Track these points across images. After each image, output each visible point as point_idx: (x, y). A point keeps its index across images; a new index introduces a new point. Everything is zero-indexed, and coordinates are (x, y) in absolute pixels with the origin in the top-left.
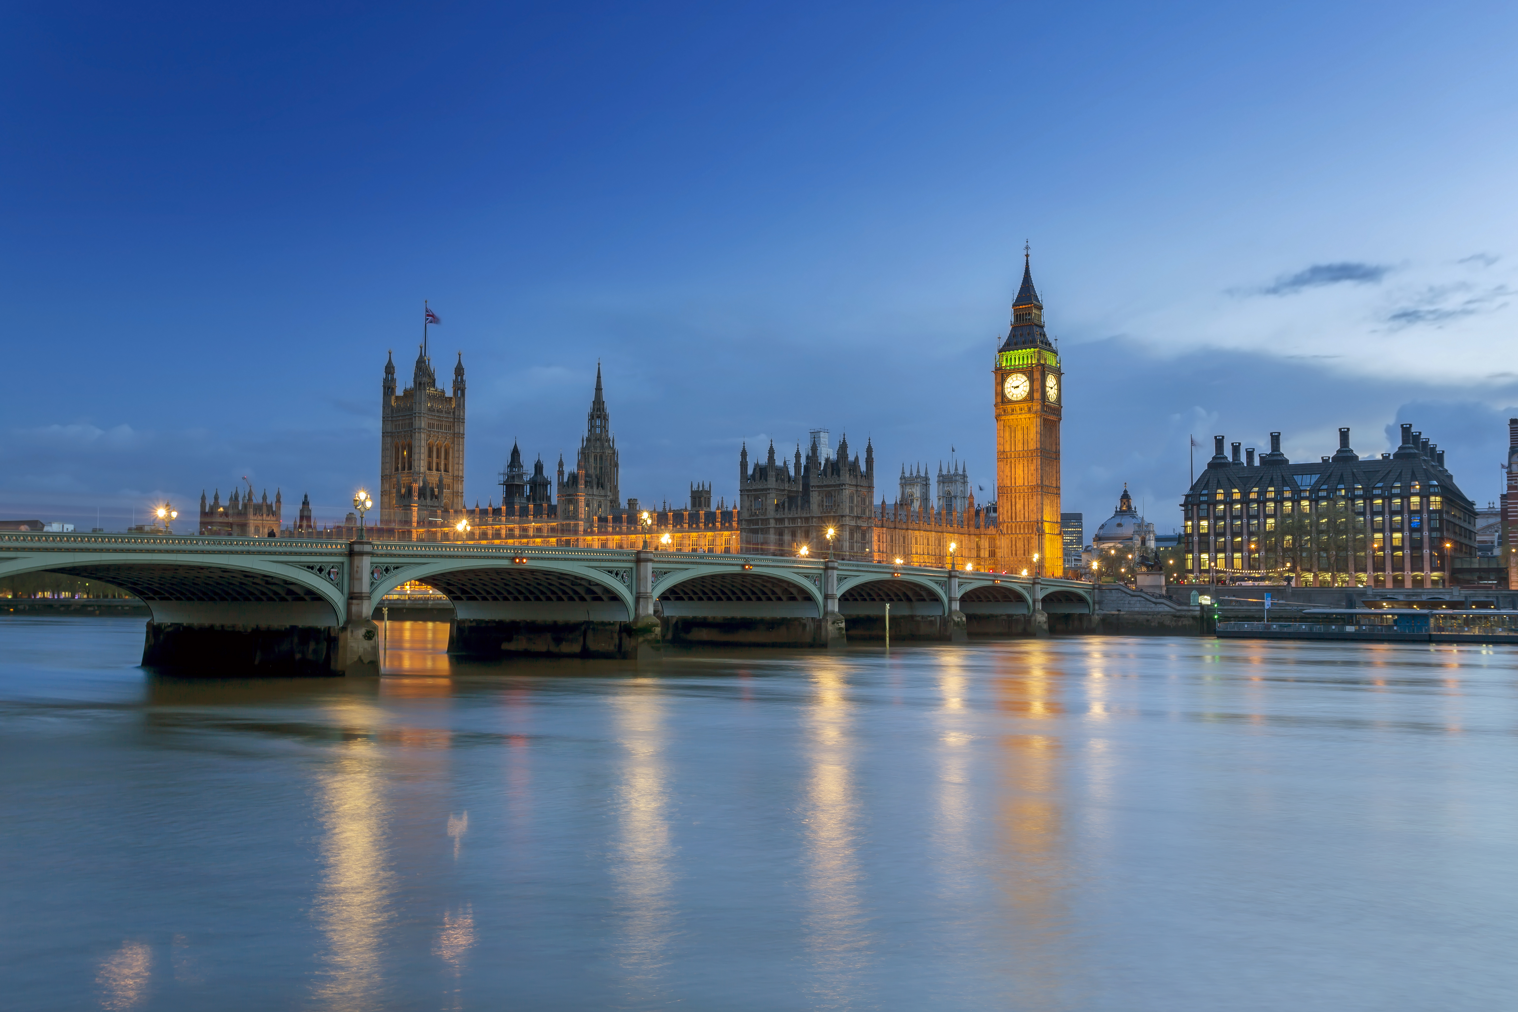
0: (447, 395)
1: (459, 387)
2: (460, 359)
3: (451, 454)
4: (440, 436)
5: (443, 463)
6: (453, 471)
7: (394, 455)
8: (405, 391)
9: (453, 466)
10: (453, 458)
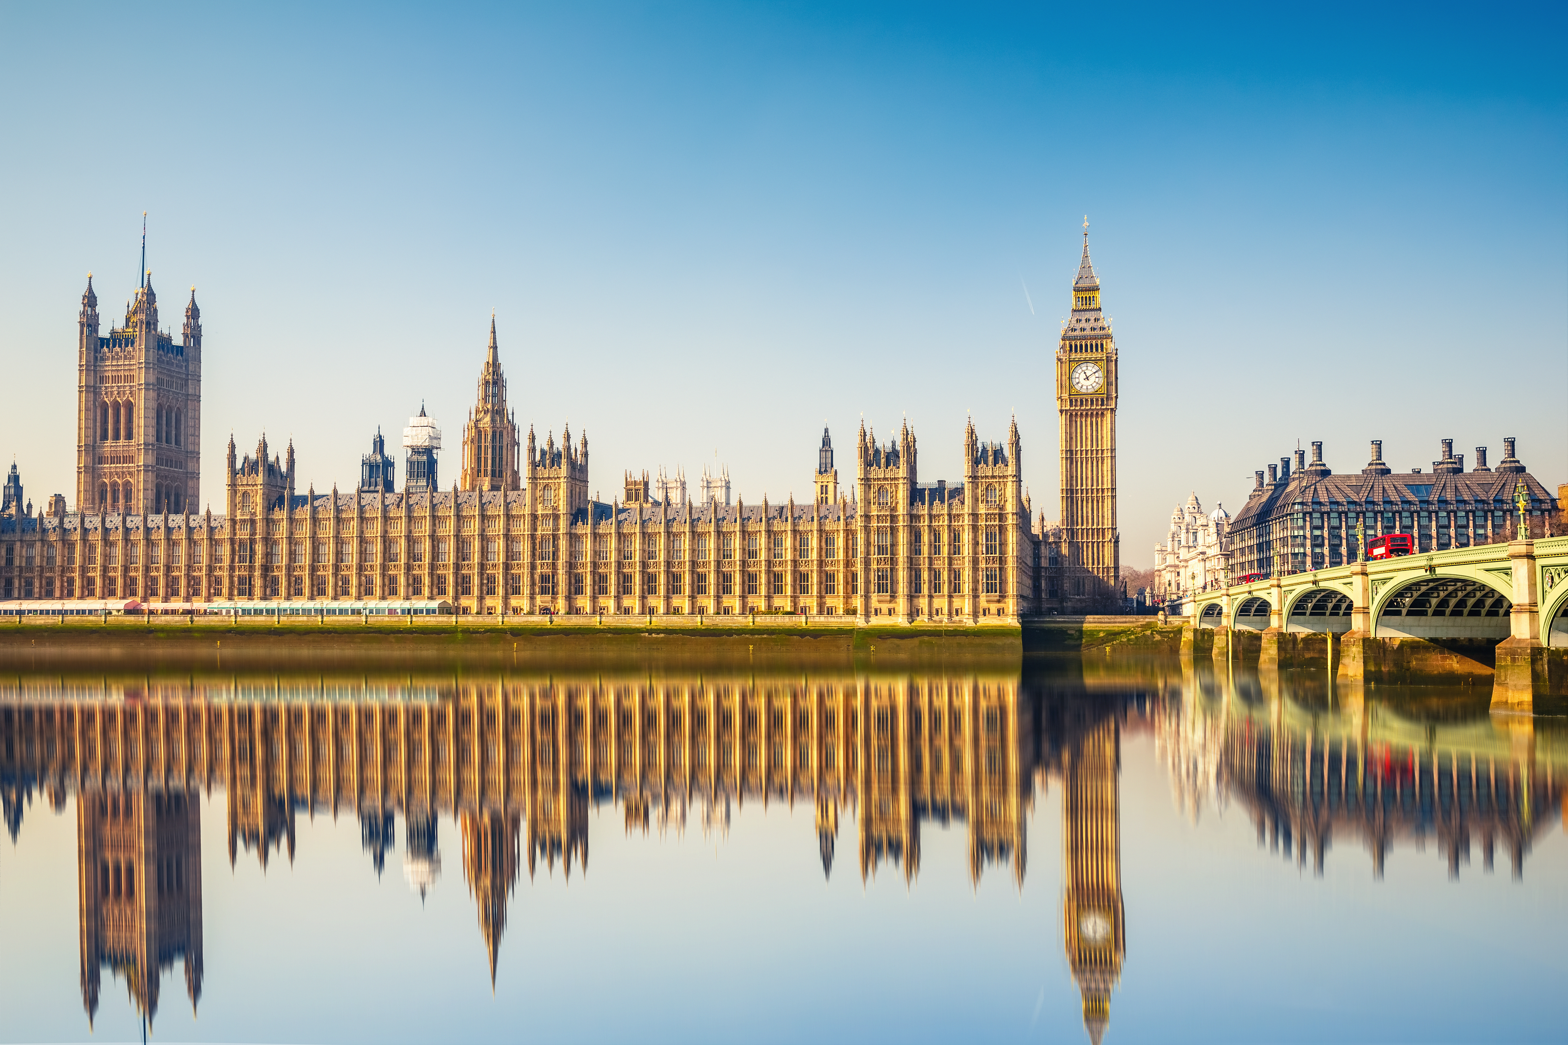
0: (174, 343)
1: (194, 333)
2: (193, 297)
3: (183, 422)
4: (171, 397)
5: (174, 432)
6: (186, 444)
7: (98, 418)
8: (113, 332)
9: (186, 439)
10: (186, 427)
